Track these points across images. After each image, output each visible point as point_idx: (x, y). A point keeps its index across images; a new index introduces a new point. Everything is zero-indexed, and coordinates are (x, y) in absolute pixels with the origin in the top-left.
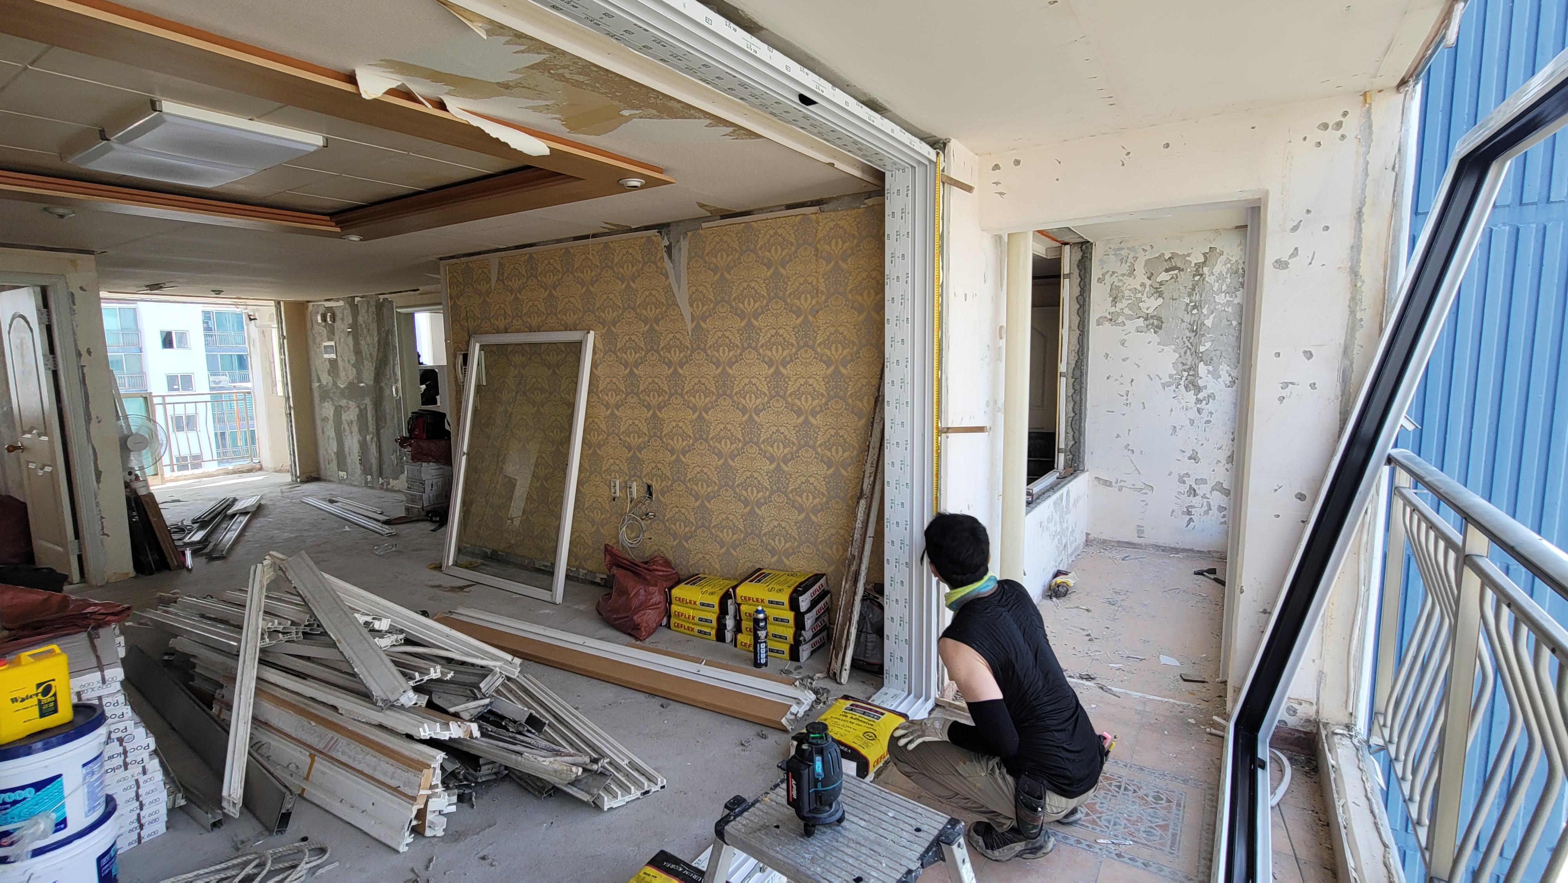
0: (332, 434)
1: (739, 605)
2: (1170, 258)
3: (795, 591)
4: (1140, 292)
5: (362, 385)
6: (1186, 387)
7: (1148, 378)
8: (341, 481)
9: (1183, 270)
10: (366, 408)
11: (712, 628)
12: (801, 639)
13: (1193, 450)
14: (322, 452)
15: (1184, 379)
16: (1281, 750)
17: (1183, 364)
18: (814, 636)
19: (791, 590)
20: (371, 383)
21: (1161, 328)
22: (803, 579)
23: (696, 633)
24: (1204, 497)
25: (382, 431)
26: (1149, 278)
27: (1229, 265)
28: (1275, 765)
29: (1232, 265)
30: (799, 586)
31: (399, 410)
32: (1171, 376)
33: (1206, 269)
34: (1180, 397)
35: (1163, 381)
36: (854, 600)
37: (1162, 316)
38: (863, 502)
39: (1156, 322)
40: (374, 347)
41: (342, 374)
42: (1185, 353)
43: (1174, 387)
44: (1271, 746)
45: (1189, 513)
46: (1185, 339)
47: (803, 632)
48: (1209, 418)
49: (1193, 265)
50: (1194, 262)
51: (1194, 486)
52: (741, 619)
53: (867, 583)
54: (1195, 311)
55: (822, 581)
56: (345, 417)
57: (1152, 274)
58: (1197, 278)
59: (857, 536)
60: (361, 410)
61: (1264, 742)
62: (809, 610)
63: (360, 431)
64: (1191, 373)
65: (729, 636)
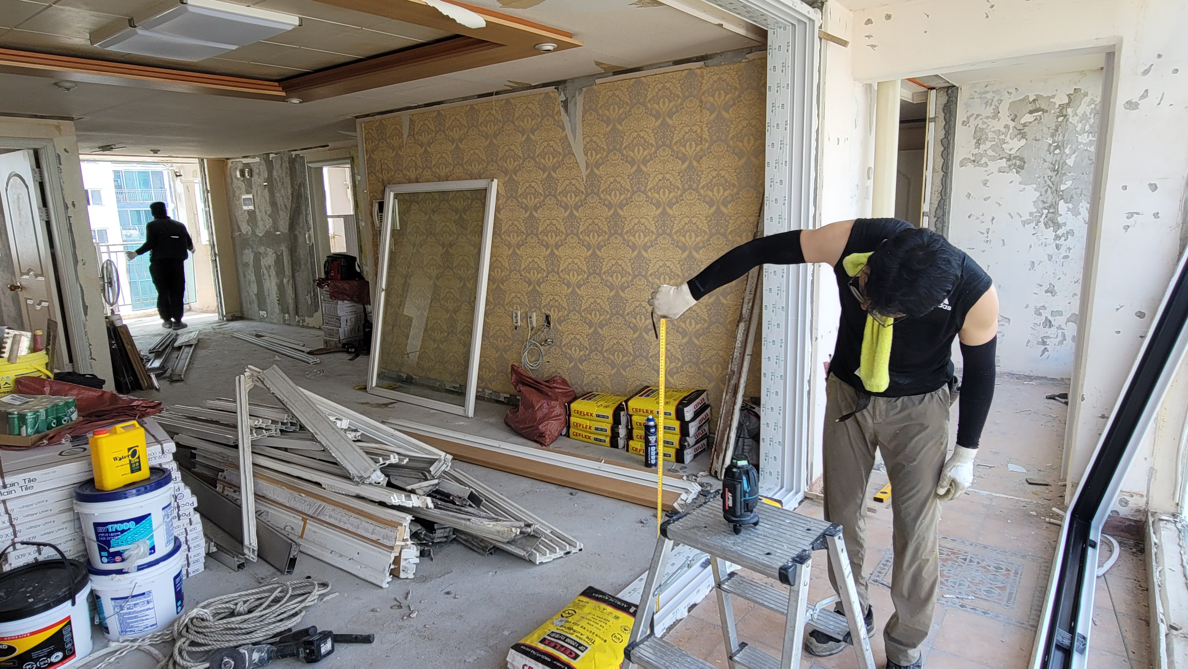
0: (253, 278)
1: (631, 416)
2: (1034, 100)
3: (680, 403)
4: (1003, 134)
5: (278, 233)
6: (1046, 224)
7: (1008, 216)
8: (262, 319)
9: (1047, 111)
10: (282, 254)
11: (607, 436)
12: (686, 444)
13: (1050, 284)
14: (244, 295)
15: (1044, 216)
16: (1112, 536)
17: (1044, 202)
18: (697, 443)
19: (677, 402)
20: (286, 231)
21: (1023, 169)
22: (686, 394)
23: (592, 440)
24: (1059, 328)
25: (297, 274)
26: (1013, 120)
27: (1093, 106)
28: (1105, 547)
29: (1096, 105)
30: (684, 399)
31: (312, 256)
32: (1031, 214)
33: (1070, 111)
34: (1039, 234)
35: (1023, 219)
36: (734, 409)
37: (1025, 156)
38: (742, 325)
39: (1018, 163)
40: (288, 199)
41: (260, 223)
42: (1046, 191)
43: (1033, 224)
44: (1103, 532)
45: (1044, 343)
46: (1046, 178)
47: (687, 438)
48: (1067, 254)
49: (1057, 106)
50: (1058, 103)
51: (1050, 318)
52: (632, 428)
53: (744, 396)
54: (1057, 151)
55: (704, 396)
56: (264, 262)
57: (1016, 116)
58: (1060, 119)
59: (737, 354)
60: (277, 256)
61: (1097, 529)
62: (693, 419)
63: (277, 274)
64: (1051, 211)
65: (621, 442)
